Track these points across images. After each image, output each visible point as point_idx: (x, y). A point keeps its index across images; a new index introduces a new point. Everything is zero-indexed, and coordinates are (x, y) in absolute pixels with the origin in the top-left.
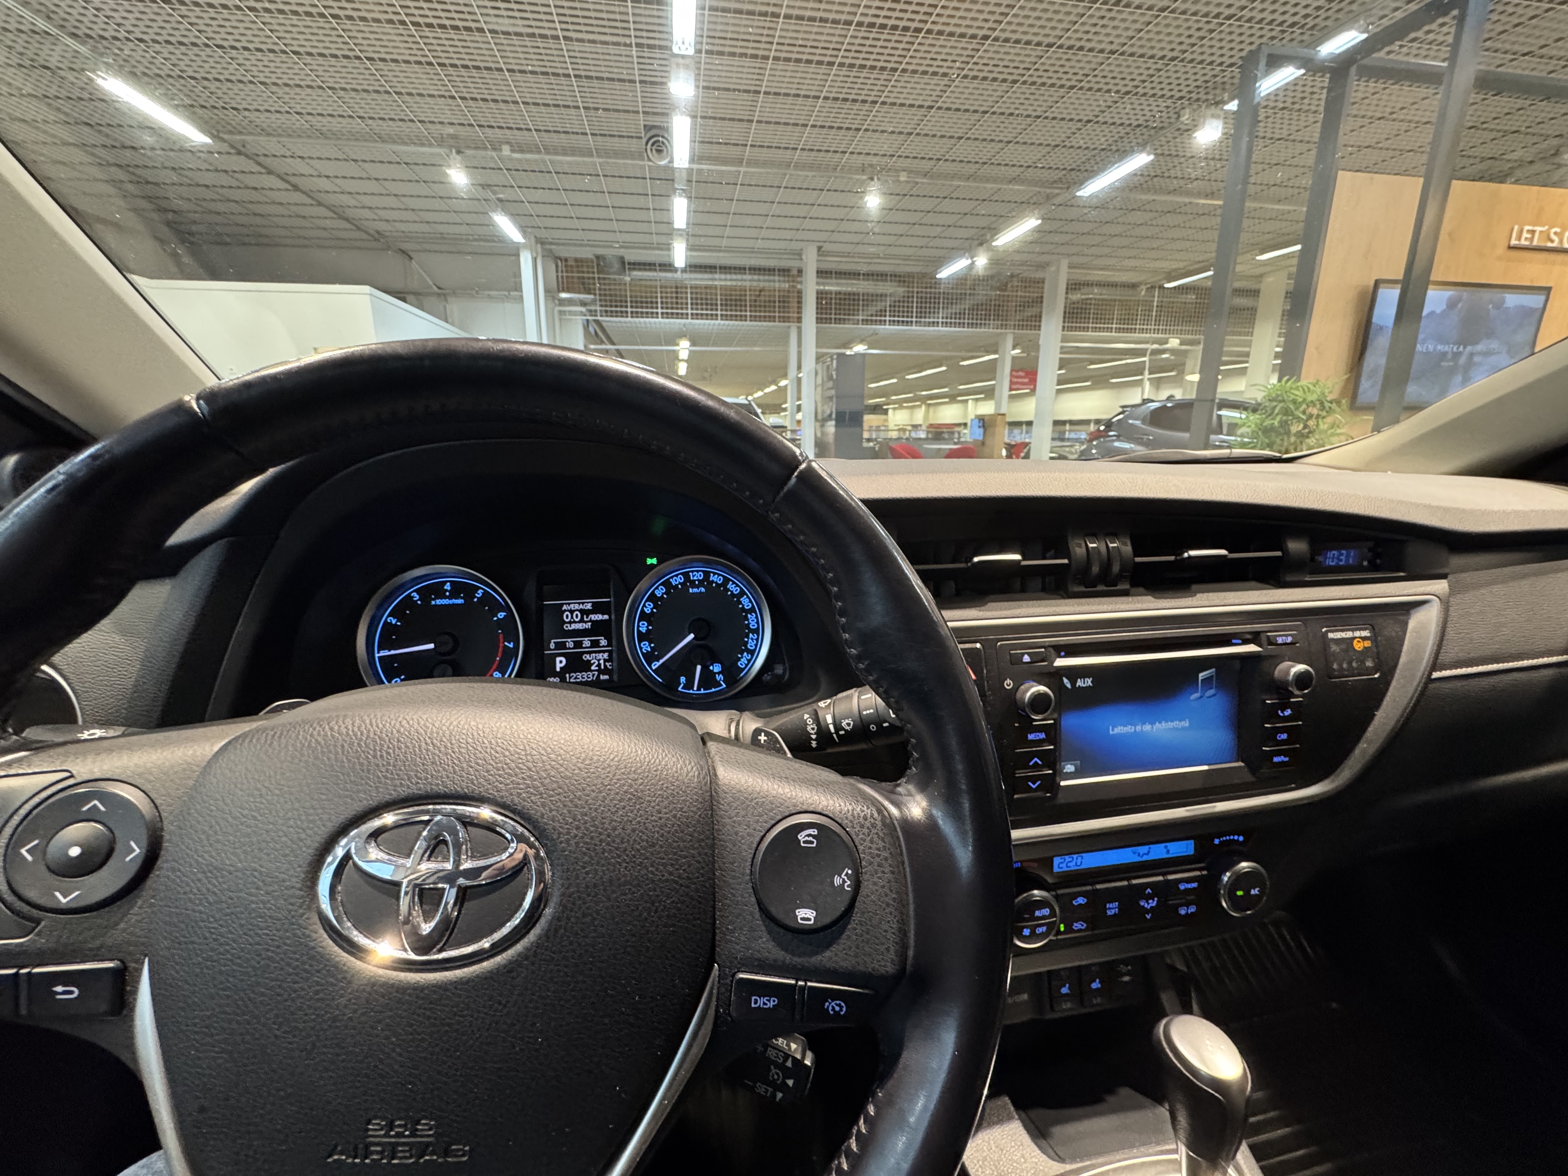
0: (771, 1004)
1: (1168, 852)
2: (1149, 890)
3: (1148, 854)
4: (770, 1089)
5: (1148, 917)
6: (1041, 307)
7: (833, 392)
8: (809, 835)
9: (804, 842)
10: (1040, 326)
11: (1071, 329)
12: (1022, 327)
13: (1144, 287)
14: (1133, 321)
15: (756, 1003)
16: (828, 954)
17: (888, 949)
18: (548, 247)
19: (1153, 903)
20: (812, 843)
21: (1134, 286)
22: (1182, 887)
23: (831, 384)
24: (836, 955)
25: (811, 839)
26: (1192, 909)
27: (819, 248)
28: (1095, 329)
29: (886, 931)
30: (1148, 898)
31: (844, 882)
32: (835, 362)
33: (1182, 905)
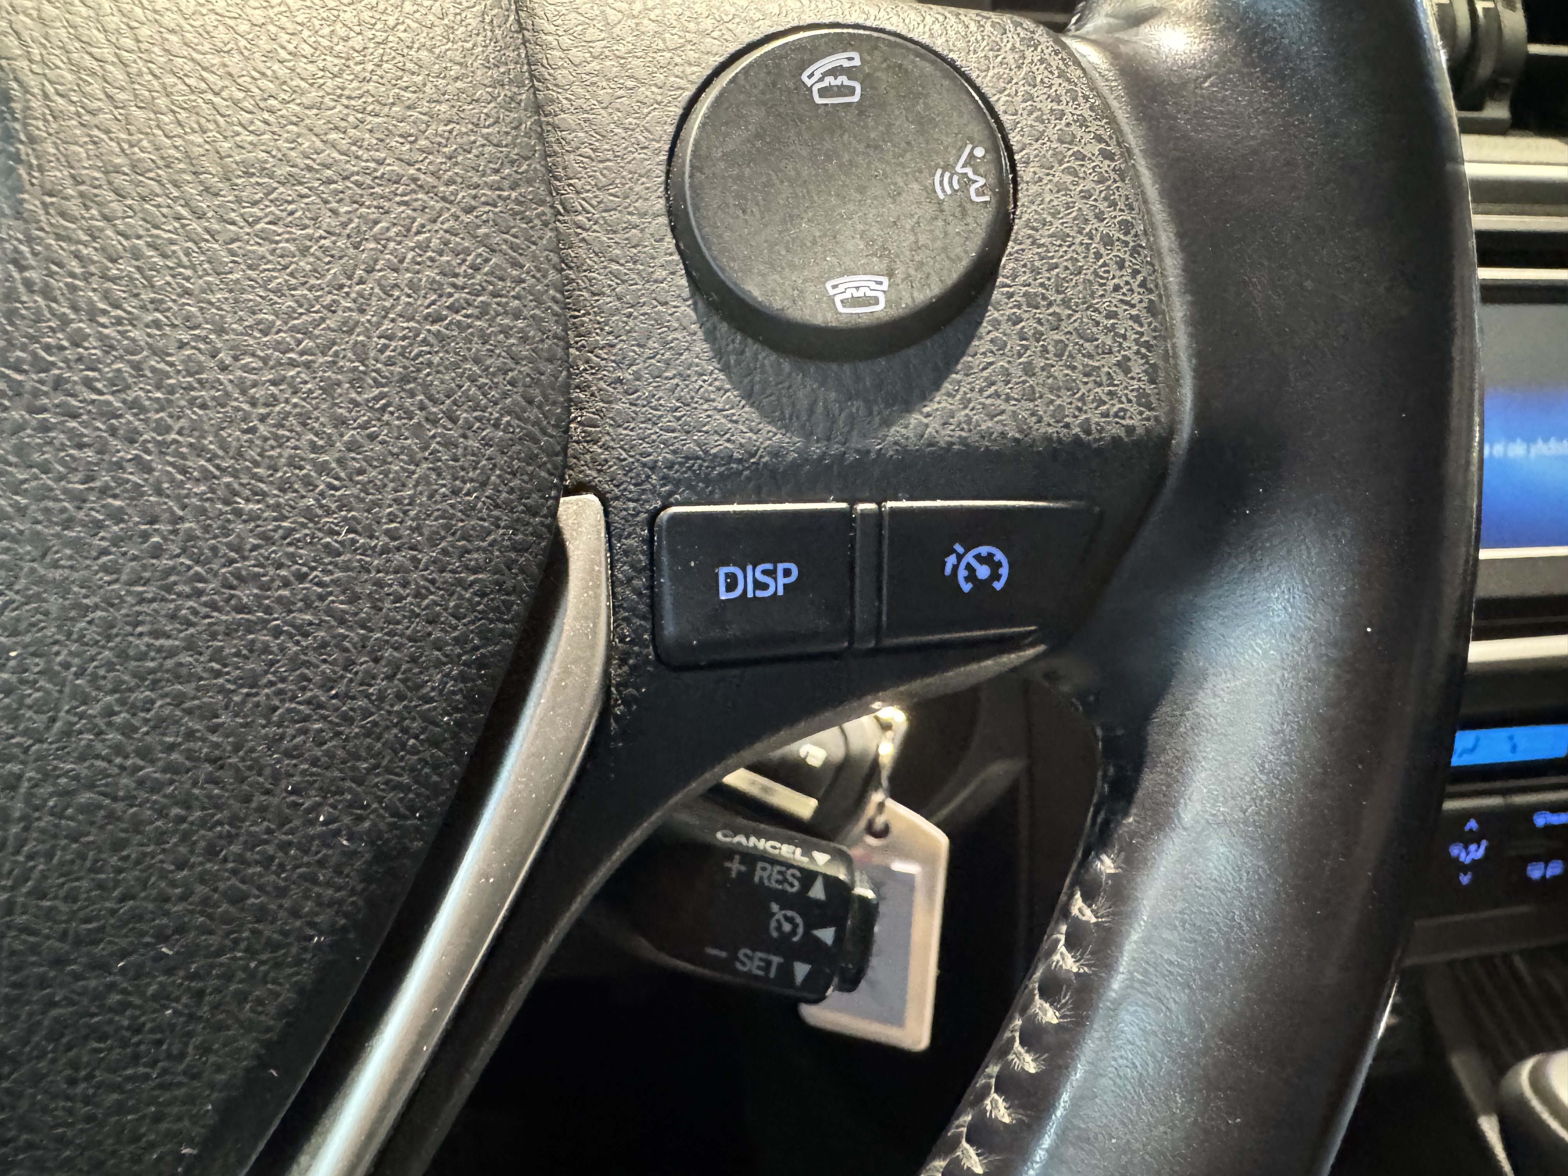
0: (777, 586)
1: (1514, 748)
2: (1472, 824)
3: (1472, 750)
4: (776, 960)
5: (1465, 879)
8: (834, 72)
9: (823, 92)
15: (731, 586)
16: (939, 403)
17: (1124, 365)
19: (1477, 852)
20: (851, 91)
22: (1541, 820)
24: (966, 403)
25: (843, 80)
26: (1555, 869)
29: (1111, 315)
30: (1468, 839)
31: (966, 182)
33: (1536, 859)
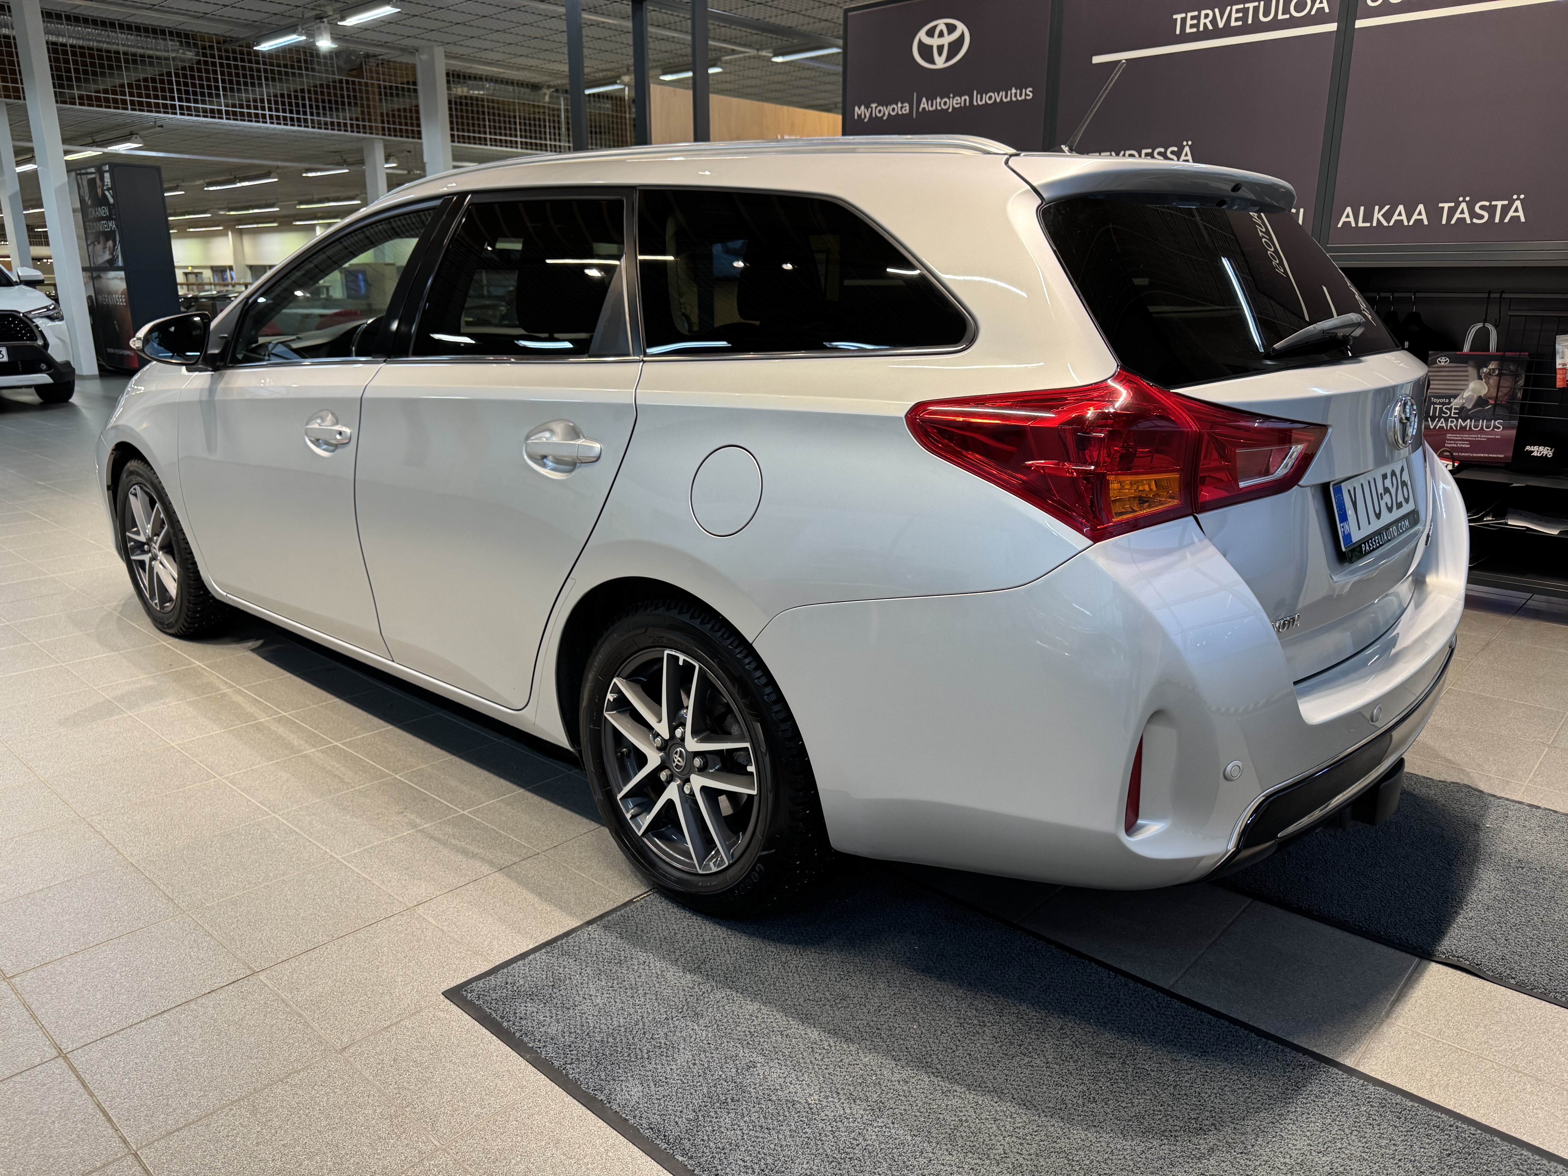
6: (417, 98)
7: (112, 225)
10: (419, 132)
11: (463, 139)
12: (395, 132)
13: (548, 92)
14: (541, 135)
21: (535, 87)
23: (103, 211)
28: (495, 142)
32: (107, 176)
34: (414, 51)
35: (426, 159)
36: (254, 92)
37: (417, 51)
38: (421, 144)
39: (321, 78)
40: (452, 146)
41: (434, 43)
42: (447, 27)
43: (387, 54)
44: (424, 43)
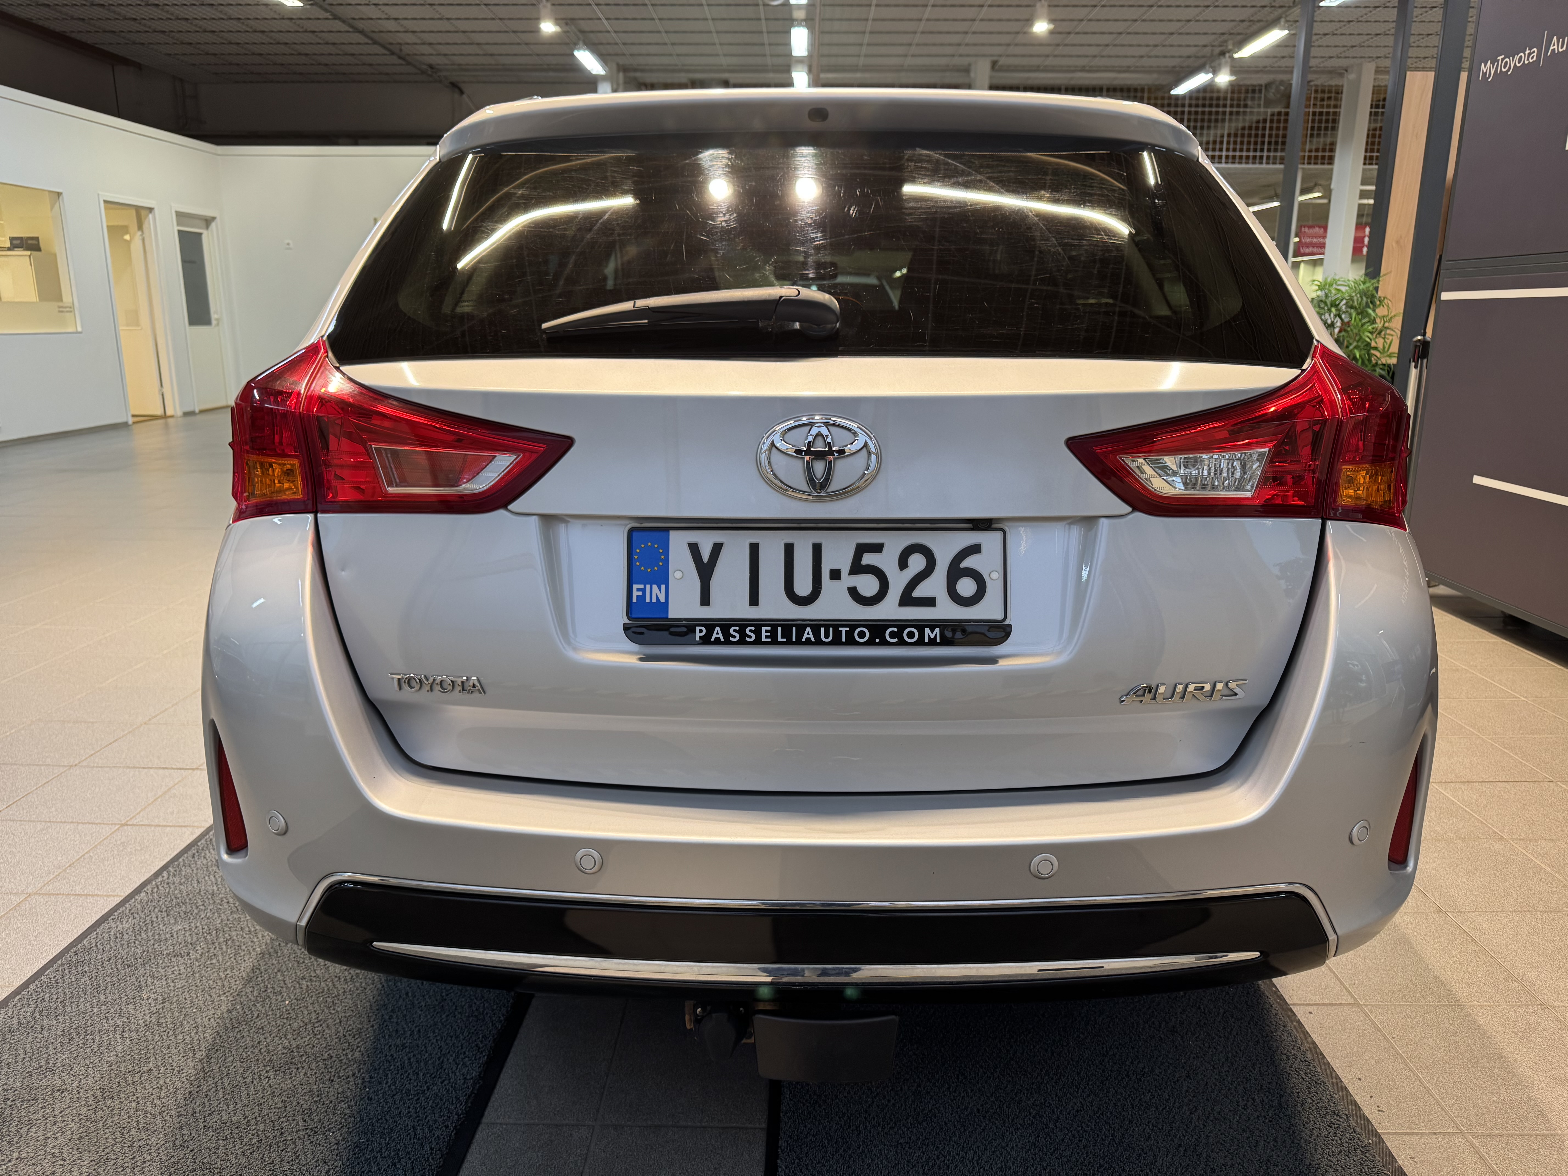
6: (1335, 136)
10: (1332, 157)
18: (632, 74)
27: (994, 64)
34: (1341, 72)
35: (1332, 186)
36: (1208, 135)
37: (1346, 71)
38: (1332, 170)
39: (1259, 113)
40: (1364, 170)
41: (1363, 60)
42: (1368, 40)
43: (1317, 79)
44: (1352, 61)
